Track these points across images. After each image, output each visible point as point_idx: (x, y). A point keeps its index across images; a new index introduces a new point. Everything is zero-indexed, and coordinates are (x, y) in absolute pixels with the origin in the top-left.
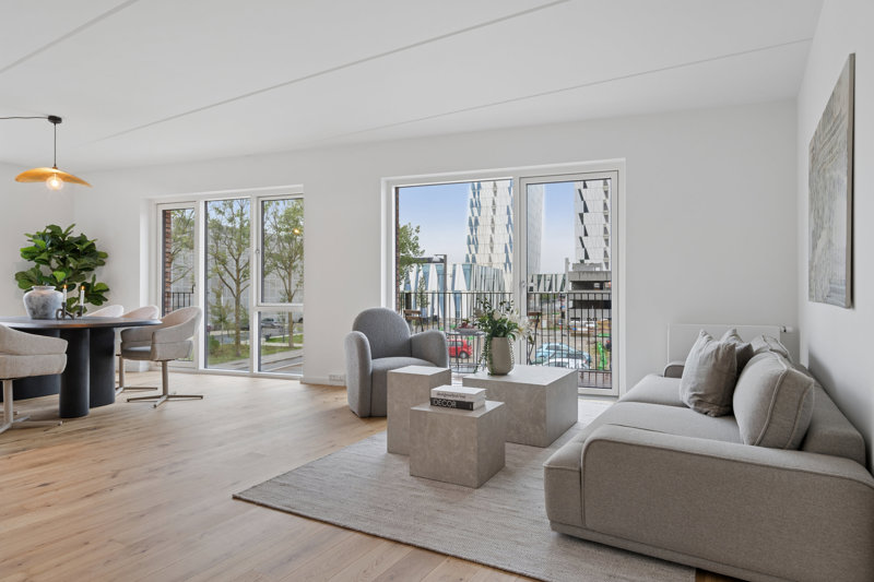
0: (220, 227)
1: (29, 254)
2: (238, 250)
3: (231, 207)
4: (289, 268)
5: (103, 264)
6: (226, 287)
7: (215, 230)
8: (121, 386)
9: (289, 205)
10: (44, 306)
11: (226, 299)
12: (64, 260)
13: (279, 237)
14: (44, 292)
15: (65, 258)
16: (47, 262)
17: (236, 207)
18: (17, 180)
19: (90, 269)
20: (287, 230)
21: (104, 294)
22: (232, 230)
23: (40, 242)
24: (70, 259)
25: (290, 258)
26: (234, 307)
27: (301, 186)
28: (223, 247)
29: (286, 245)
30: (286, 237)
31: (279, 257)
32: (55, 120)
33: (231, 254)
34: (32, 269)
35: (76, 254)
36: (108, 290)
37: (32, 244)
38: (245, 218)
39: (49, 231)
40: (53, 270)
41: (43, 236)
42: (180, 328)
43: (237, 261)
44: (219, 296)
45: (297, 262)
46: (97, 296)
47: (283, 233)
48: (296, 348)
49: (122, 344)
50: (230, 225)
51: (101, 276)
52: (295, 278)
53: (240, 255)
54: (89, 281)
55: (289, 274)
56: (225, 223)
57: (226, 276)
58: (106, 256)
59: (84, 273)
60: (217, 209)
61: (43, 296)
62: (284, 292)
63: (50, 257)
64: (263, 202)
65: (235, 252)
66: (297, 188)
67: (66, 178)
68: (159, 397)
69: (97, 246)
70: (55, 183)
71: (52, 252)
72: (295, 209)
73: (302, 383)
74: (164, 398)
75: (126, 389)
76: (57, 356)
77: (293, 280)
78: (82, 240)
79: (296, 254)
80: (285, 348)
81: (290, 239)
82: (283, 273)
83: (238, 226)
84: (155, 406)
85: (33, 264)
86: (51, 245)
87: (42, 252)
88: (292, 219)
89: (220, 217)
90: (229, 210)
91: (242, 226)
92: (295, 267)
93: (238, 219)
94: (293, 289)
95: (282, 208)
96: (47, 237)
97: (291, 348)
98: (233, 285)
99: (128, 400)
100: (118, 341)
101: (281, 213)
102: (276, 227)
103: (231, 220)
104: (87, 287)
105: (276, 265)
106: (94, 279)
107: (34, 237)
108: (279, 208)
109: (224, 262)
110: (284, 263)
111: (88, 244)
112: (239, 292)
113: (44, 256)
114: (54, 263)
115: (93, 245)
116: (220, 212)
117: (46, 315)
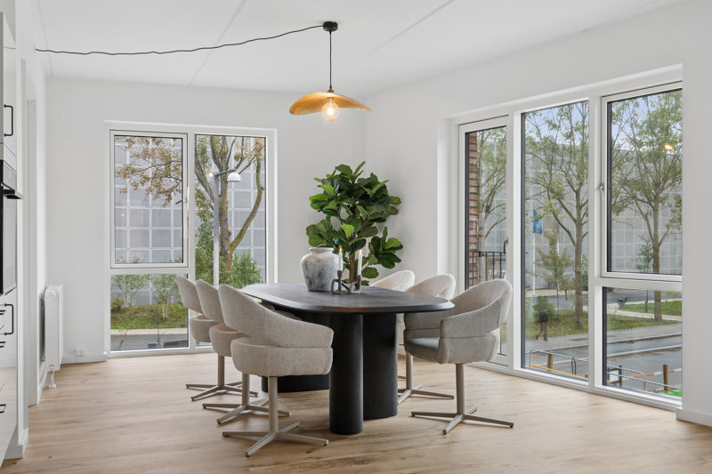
0: (554, 148)
1: (319, 203)
2: (579, 177)
3: (570, 118)
4: (654, 201)
5: (396, 212)
6: (561, 230)
7: (549, 152)
8: (408, 387)
9: (655, 103)
10: (321, 275)
11: (563, 246)
12: (353, 209)
13: (639, 155)
14: (321, 256)
15: (355, 207)
16: (336, 213)
17: (576, 117)
18: (292, 112)
19: (381, 220)
20: (651, 143)
21: (397, 253)
22: (571, 151)
23: (329, 187)
24: (359, 208)
25: (657, 185)
26: (573, 258)
27: (679, 66)
28: (558, 174)
29: (650, 165)
30: (650, 155)
31: (640, 185)
32: (330, 26)
33: (569, 182)
34: (322, 221)
35: (366, 200)
36: (401, 247)
37: (321, 191)
38: (586, 131)
39: (338, 173)
40: (342, 221)
41: (331, 179)
42: (479, 315)
43: (577, 193)
44: (553, 243)
45: (668, 191)
46: (387, 255)
47: (645, 149)
48: (666, 323)
49: (405, 331)
50: (567, 143)
51: (393, 229)
52: (665, 215)
53: (581, 184)
54: (380, 235)
55: (655, 210)
56: (561, 141)
57: (563, 215)
58: (398, 201)
59: (375, 224)
60: (550, 123)
61: (319, 261)
62: (647, 236)
63: (338, 205)
64: (610, 104)
65: (575, 181)
66: (668, 73)
67: (344, 103)
68: (452, 416)
69: (388, 188)
70: (330, 111)
71: (342, 199)
72: (664, 110)
73: (679, 420)
74: (459, 419)
75: (414, 392)
76: (322, 350)
77: (660, 217)
78: (372, 181)
79: (665, 180)
80: (648, 320)
81: (656, 156)
82: (645, 208)
83: (578, 143)
84: (445, 432)
85: (323, 216)
86: (340, 190)
87: (330, 200)
88: (660, 125)
89: (554, 133)
90: (566, 122)
91: (583, 144)
92: (666, 198)
93: (578, 136)
94: (661, 230)
95: (643, 111)
96: (335, 181)
97: (657, 321)
98: (573, 228)
99: (414, 414)
100: (400, 327)
101: (642, 118)
102: (634, 141)
103: (569, 136)
104: (377, 243)
105: (634, 197)
106: (385, 233)
107: (323, 181)
108: (638, 110)
109: (559, 196)
110: (646, 193)
111: (378, 186)
112: (580, 236)
113: (332, 205)
114: (344, 213)
115: (384, 187)
116: (555, 126)
117: (323, 286)
